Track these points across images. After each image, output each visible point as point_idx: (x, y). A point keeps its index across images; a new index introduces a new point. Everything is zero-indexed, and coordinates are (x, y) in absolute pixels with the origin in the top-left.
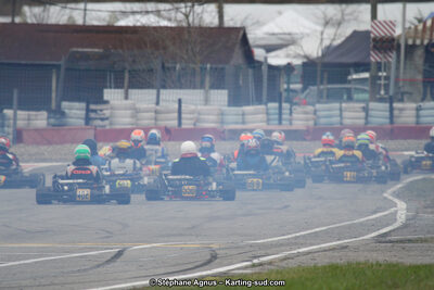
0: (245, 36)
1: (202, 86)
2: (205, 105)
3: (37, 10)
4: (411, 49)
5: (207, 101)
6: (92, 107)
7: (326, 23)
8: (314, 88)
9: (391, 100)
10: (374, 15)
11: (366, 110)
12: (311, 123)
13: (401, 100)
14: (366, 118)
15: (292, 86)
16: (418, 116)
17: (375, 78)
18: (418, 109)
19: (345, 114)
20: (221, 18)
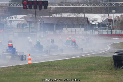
0: (87, 19)
1: (79, 27)
2: (80, 31)
4: (115, 21)
6: (61, 31)
7: (102, 17)
8: (100, 28)
9: (111, 30)
10: (109, 16)
11: (107, 31)
12: (98, 34)
13: (113, 30)
14: (107, 33)
15: (96, 28)
16: (116, 33)
17: (109, 26)
18: (116, 31)
19: (104, 32)
20: (84, 16)
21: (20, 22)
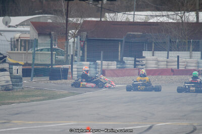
1: (188, 50)
3: (112, 15)
5: (191, 57)
6: (137, 59)
20: (198, 18)
21: (17, 35)
